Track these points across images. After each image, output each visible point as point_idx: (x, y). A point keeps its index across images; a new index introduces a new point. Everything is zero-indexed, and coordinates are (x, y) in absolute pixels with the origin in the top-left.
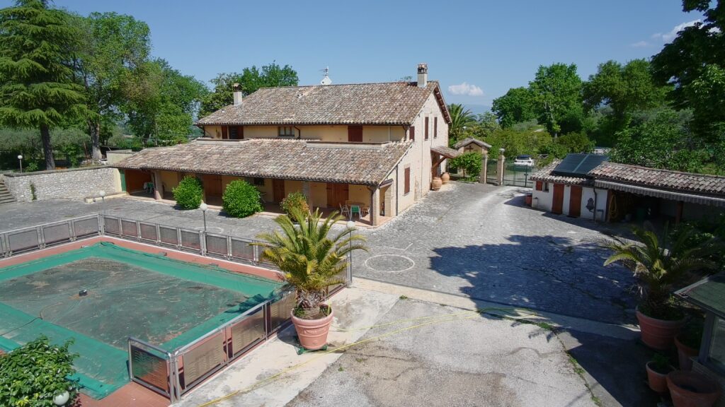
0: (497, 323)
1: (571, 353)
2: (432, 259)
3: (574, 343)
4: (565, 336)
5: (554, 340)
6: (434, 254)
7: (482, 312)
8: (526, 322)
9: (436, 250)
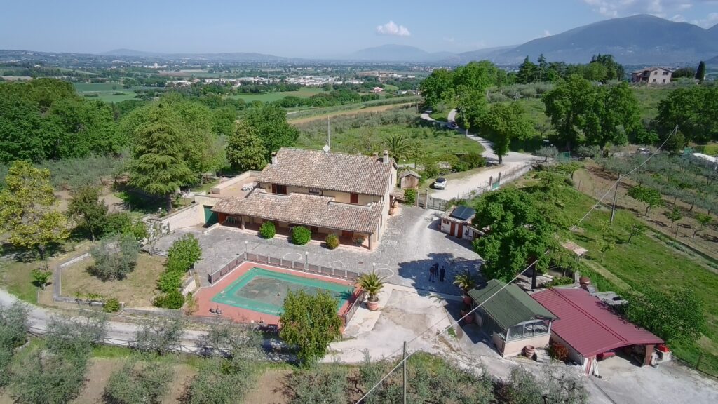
0: (424, 297)
1: (445, 306)
2: (399, 270)
3: (446, 303)
4: (444, 301)
5: (441, 303)
6: (399, 267)
7: (420, 294)
8: (434, 297)
9: (399, 264)
